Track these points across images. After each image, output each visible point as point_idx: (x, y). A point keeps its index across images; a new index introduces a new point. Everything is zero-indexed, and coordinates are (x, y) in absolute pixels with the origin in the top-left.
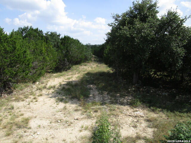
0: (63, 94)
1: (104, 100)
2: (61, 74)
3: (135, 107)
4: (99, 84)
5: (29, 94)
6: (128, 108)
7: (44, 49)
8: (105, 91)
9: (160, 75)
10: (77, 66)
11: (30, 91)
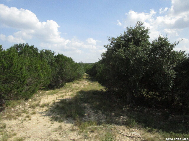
0: (57, 113)
1: (99, 119)
2: (54, 91)
3: (132, 127)
4: (93, 103)
5: (21, 111)
6: (124, 128)
7: (39, 66)
8: (100, 110)
9: (152, 95)
10: (70, 83)
11: (23, 109)
